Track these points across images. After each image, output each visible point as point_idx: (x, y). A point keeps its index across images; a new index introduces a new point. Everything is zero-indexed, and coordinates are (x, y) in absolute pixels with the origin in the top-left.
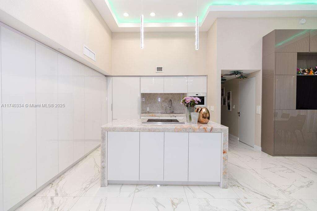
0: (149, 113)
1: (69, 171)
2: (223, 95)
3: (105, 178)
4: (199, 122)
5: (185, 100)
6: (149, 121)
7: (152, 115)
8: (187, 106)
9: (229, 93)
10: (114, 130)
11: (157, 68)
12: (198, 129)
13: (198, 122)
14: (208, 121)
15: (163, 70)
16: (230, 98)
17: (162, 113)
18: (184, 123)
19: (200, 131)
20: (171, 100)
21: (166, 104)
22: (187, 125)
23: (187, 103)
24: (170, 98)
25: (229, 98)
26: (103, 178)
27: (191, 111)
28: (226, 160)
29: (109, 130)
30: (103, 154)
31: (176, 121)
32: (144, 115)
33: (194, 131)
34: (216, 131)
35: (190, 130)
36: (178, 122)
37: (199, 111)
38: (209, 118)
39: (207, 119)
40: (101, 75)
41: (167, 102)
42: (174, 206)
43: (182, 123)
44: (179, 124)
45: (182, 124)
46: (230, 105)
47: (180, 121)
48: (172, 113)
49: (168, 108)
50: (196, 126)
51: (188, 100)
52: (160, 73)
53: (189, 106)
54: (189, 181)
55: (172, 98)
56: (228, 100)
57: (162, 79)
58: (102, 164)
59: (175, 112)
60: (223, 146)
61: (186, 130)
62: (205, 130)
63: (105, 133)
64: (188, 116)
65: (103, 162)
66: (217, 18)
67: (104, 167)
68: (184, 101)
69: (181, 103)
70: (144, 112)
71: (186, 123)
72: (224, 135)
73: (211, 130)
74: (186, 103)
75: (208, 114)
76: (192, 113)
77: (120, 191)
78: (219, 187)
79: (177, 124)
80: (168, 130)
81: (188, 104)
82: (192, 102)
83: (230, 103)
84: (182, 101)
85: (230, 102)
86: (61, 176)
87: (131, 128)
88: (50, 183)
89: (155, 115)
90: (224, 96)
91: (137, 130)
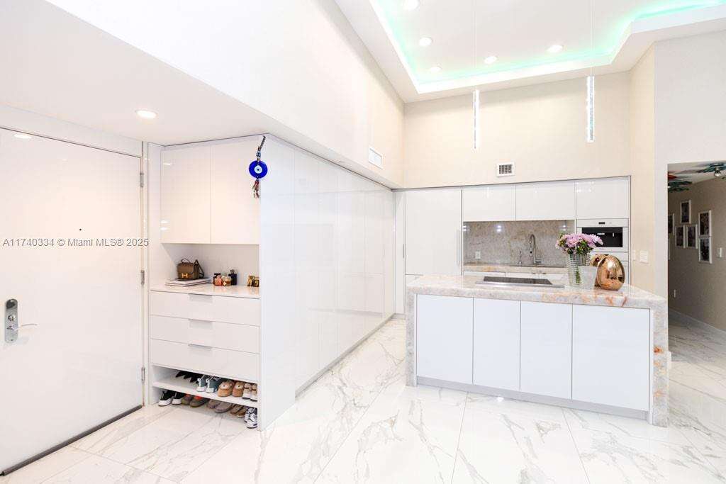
0: (479, 263)
1: (347, 357)
2: (688, 221)
3: (412, 372)
4: (598, 285)
5: (564, 241)
6: (487, 279)
7: (489, 268)
8: (571, 253)
9: (704, 218)
10: (427, 292)
11: (500, 167)
12: (593, 299)
13: (595, 286)
14: (621, 286)
15: (513, 170)
16: (708, 228)
17: (511, 265)
18: (563, 287)
19: (598, 304)
20: (533, 236)
21: (521, 245)
22: (569, 290)
23: (570, 246)
24: (531, 230)
25: (704, 229)
26: (410, 370)
27: (579, 264)
28: (662, 366)
29: (419, 292)
30: (411, 332)
31: (546, 282)
32: (468, 267)
33: (584, 303)
34: (635, 306)
35: (577, 301)
36: (550, 284)
37: (599, 263)
38: (622, 279)
39: (617, 281)
40: (383, 189)
41: (525, 241)
42: (541, 431)
43: (559, 287)
44: (552, 289)
45: (558, 289)
46: (708, 247)
47: (554, 283)
48: (537, 264)
49: (527, 253)
50: (590, 293)
51: (571, 241)
52: (506, 178)
53: (575, 253)
54: (573, 399)
55: (535, 231)
56: (702, 232)
57: (510, 191)
58: (409, 348)
59: (542, 263)
60: (654, 338)
61: (566, 301)
62: (610, 303)
63: (413, 297)
64: (573, 273)
65: (409, 344)
66: (655, 42)
67: (410, 354)
68: (564, 243)
69: (557, 247)
70: (469, 261)
71: (569, 287)
72: (655, 314)
73: (624, 304)
74: (567, 246)
75: (620, 270)
76: (581, 269)
77: (440, 397)
78: (645, 421)
79: (548, 289)
80: (529, 299)
81: (574, 248)
82: (583, 244)
83: (708, 242)
84: (558, 242)
85: (708, 240)
86: (338, 362)
87: (458, 291)
88: (329, 369)
89: (495, 269)
90: (690, 222)
91: (469, 294)
